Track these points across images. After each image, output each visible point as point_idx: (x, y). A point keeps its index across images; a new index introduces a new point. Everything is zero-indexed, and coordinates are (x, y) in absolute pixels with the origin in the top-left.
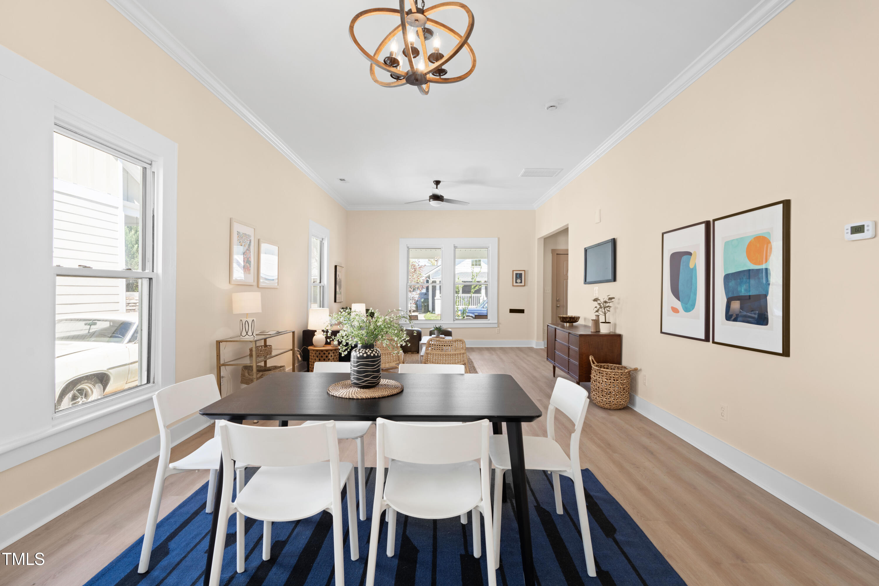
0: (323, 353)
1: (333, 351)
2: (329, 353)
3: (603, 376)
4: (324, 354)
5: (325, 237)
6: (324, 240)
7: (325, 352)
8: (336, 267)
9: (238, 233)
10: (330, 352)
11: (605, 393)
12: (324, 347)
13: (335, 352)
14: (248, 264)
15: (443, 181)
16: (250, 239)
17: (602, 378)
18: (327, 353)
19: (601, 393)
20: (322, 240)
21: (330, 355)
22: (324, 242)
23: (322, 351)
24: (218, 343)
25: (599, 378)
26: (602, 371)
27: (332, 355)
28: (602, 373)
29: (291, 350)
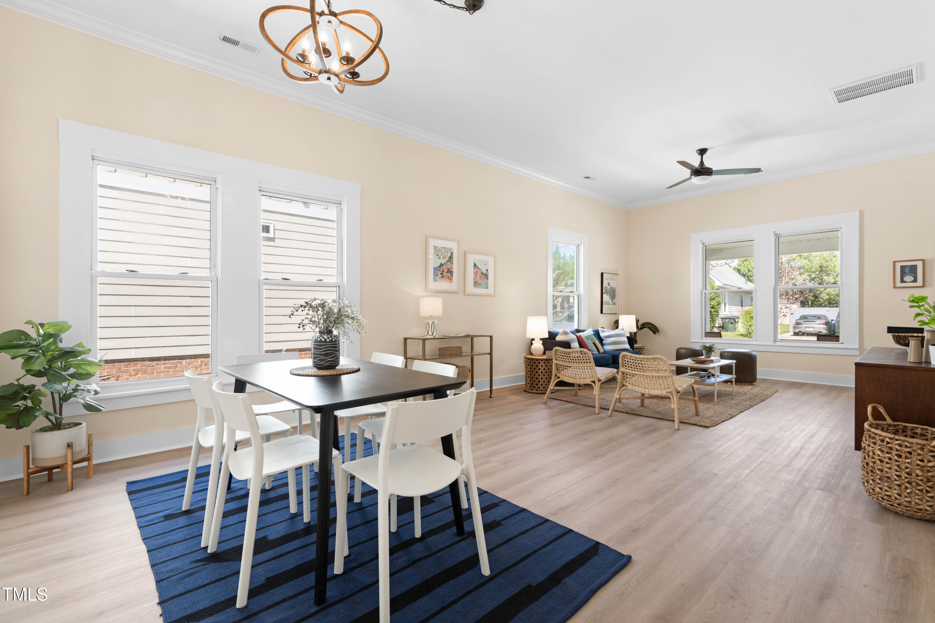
0: (538, 362)
1: (544, 361)
2: (539, 363)
3: (875, 444)
4: (535, 363)
5: (581, 242)
6: (580, 246)
7: (535, 361)
8: (602, 274)
9: (435, 247)
10: (541, 362)
11: (878, 477)
12: (542, 356)
13: (546, 362)
14: (450, 274)
15: (711, 148)
16: (452, 251)
17: (873, 447)
18: (537, 362)
19: (872, 476)
20: (577, 246)
21: (540, 365)
22: (580, 248)
23: (537, 360)
24: (406, 339)
25: (869, 445)
26: (873, 433)
27: (543, 364)
28: (873, 438)
29: (489, 354)
